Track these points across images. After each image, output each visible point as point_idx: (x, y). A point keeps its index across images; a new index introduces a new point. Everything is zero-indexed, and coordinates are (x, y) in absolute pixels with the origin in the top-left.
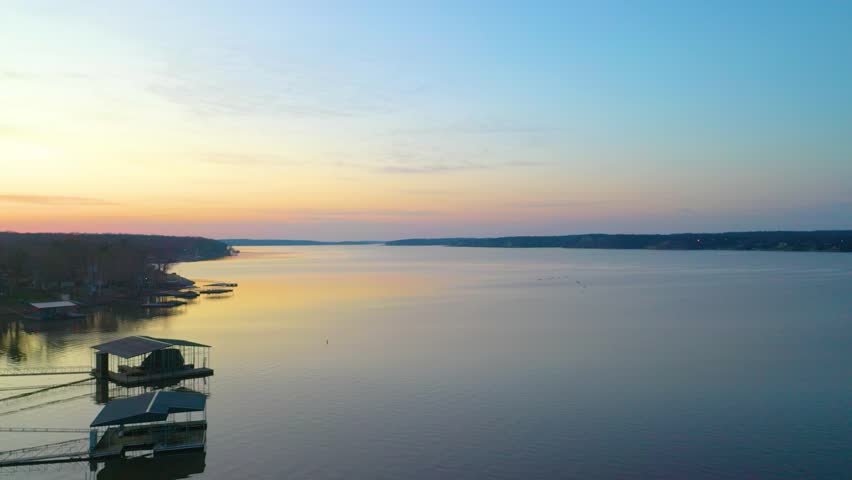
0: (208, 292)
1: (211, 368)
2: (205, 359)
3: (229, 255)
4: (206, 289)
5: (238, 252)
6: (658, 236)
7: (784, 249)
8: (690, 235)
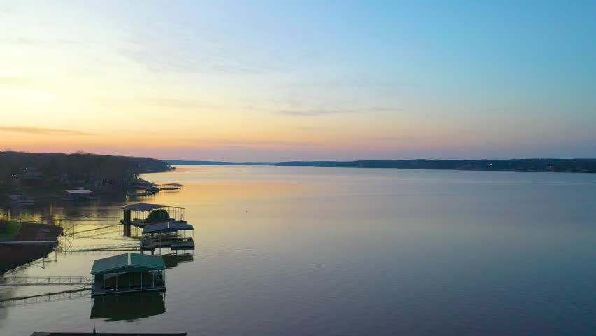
0: (166, 189)
1: (185, 220)
2: (182, 215)
3: (170, 170)
4: (164, 187)
5: (174, 168)
6: (464, 161)
7: (549, 171)
8: (486, 161)
